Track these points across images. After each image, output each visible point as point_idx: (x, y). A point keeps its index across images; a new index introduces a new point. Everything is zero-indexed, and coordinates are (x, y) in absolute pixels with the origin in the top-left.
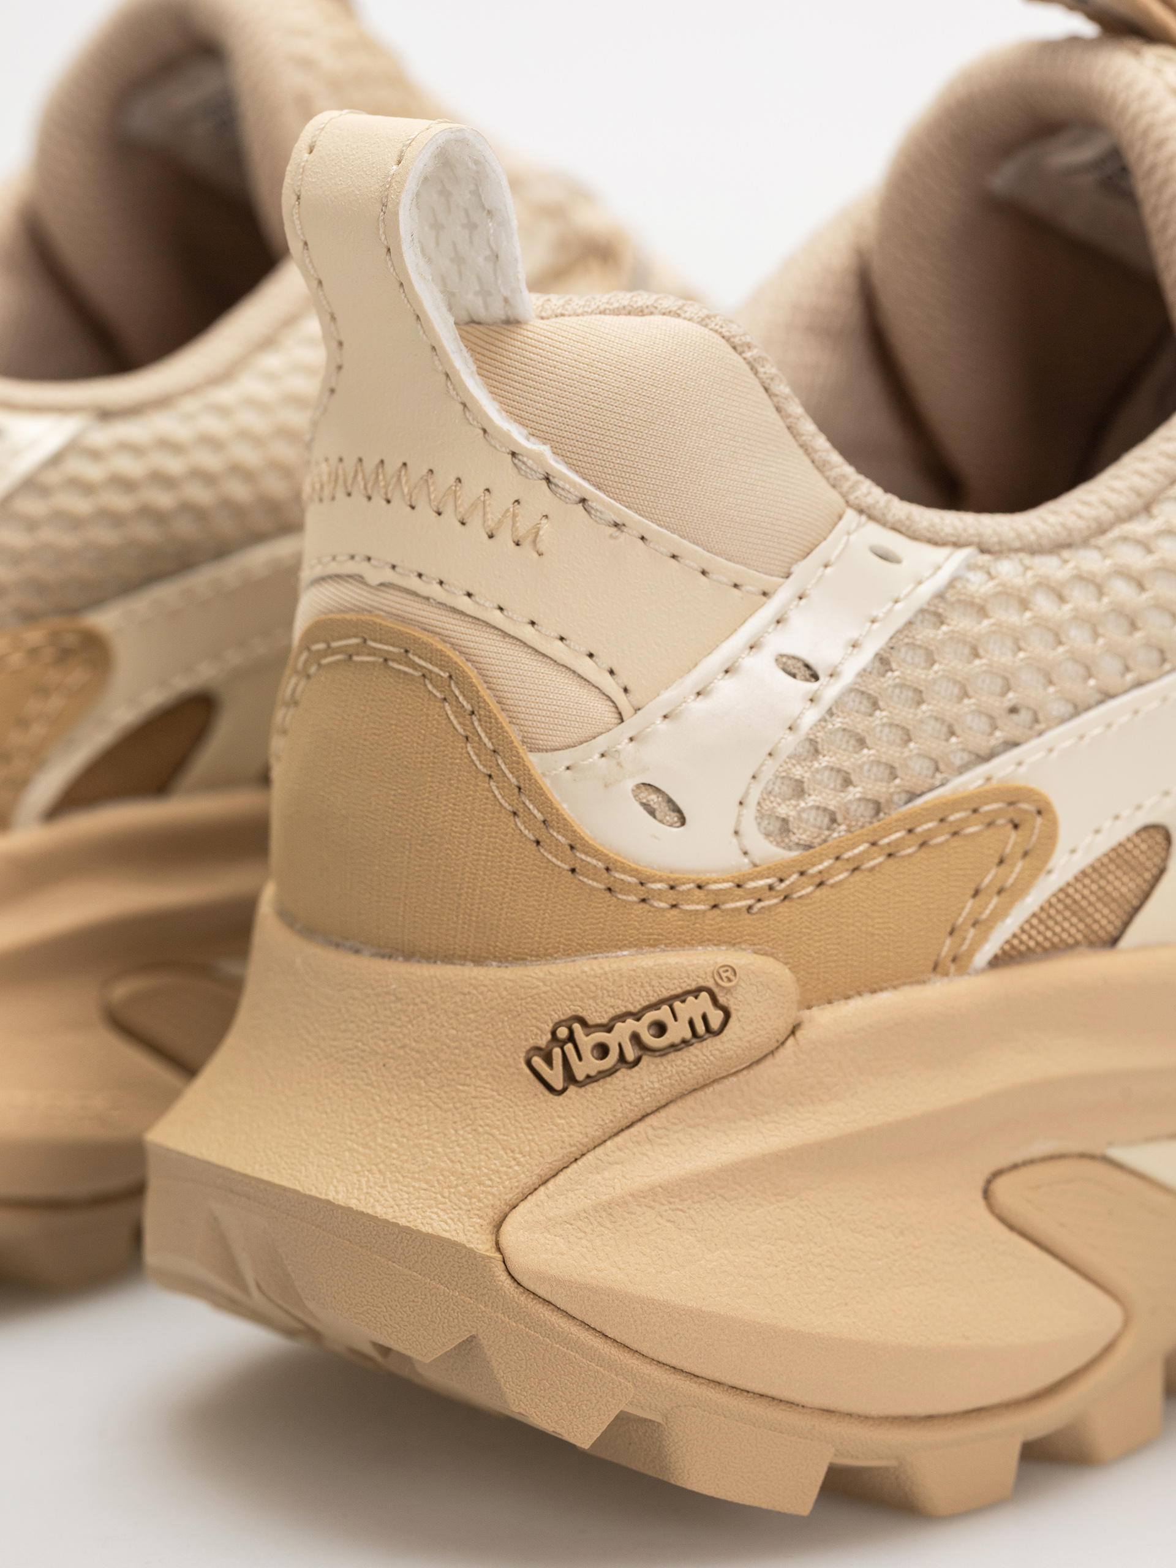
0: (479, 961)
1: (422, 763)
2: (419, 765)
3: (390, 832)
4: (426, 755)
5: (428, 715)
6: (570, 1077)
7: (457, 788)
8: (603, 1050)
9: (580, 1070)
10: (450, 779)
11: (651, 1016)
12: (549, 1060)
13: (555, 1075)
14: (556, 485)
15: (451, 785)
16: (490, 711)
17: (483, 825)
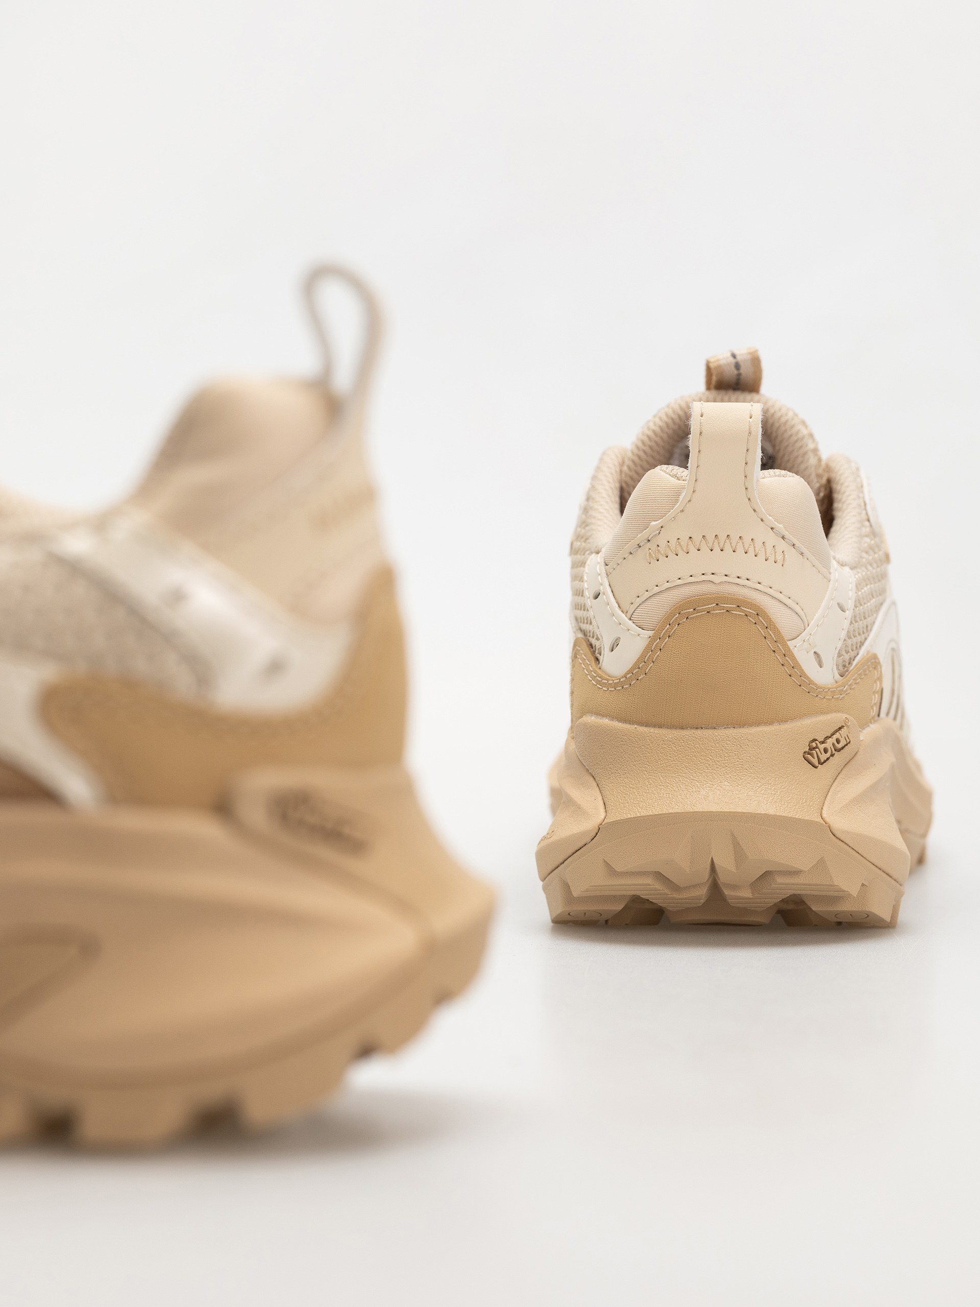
0: (771, 723)
1: (750, 648)
2: (749, 650)
3: (737, 677)
4: (751, 645)
5: (750, 630)
6: (820, 763)
7: (764, 657)
8: (826, 751)
9: (823, 759)
10: (761, 654)
11: (835, 737)
12: (812, 755)
13: (815, 761)
14: (785, 538)
15: (761, 656)
16: (775, 626)
17: (774, 670)
